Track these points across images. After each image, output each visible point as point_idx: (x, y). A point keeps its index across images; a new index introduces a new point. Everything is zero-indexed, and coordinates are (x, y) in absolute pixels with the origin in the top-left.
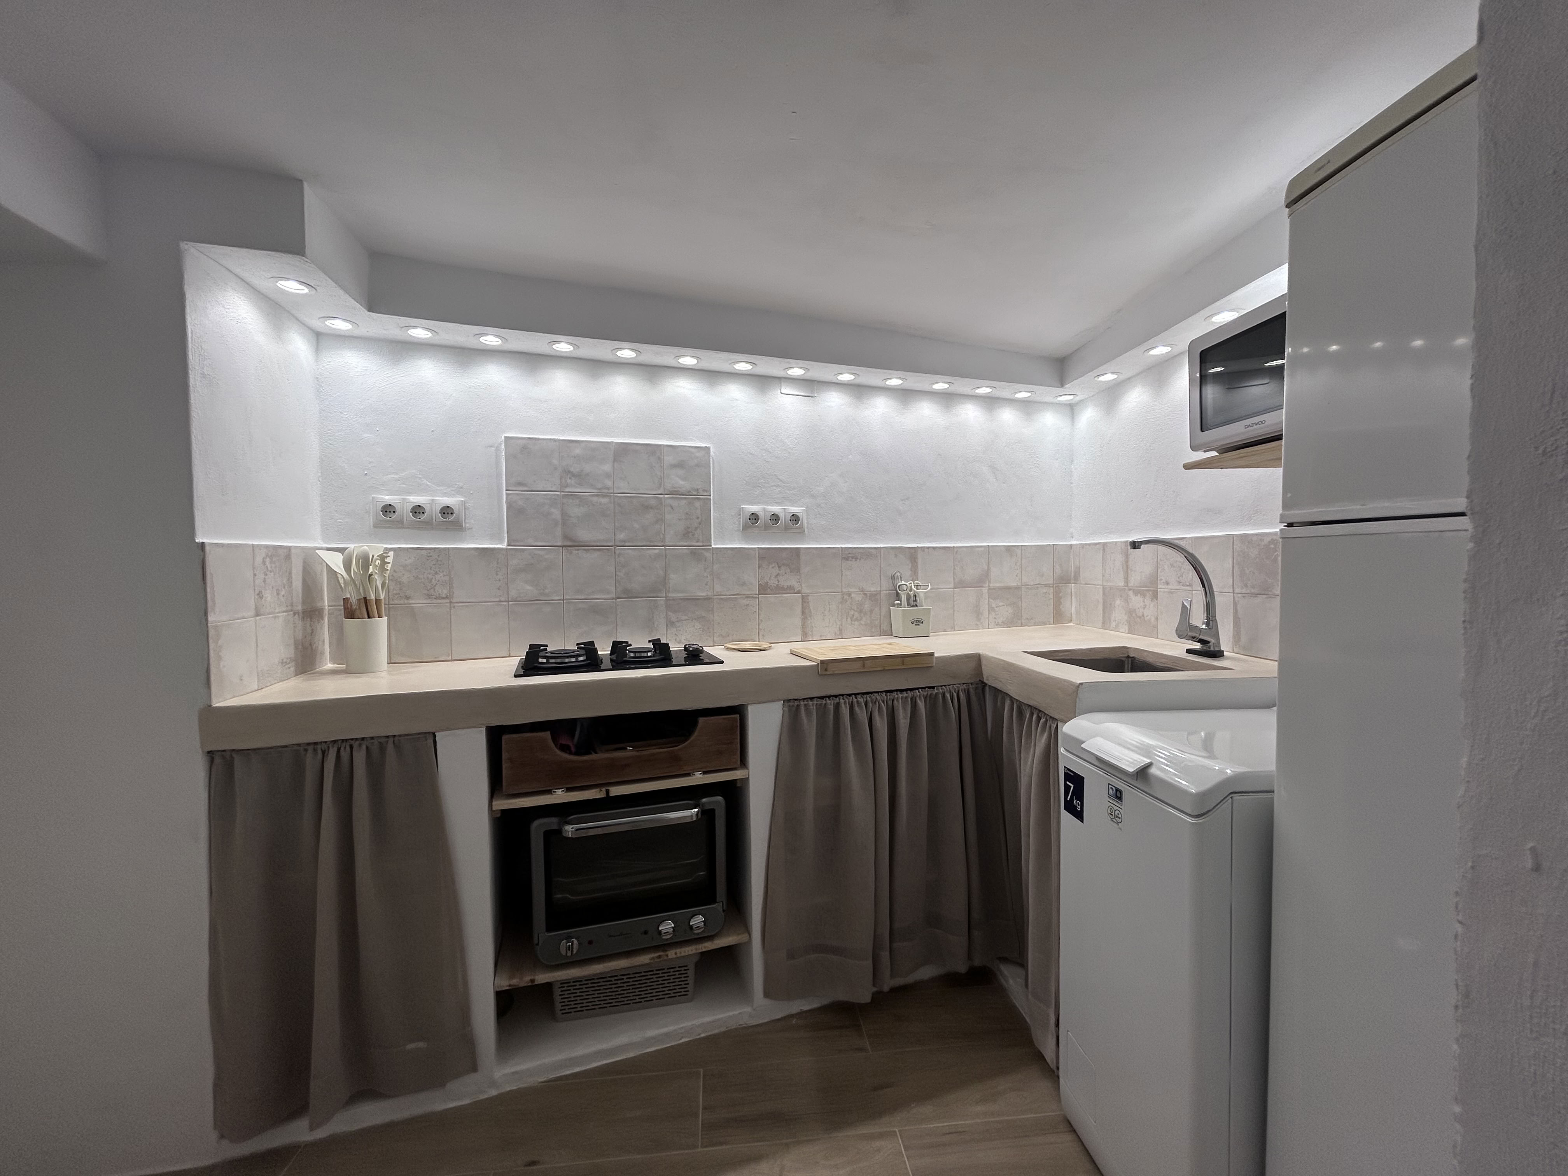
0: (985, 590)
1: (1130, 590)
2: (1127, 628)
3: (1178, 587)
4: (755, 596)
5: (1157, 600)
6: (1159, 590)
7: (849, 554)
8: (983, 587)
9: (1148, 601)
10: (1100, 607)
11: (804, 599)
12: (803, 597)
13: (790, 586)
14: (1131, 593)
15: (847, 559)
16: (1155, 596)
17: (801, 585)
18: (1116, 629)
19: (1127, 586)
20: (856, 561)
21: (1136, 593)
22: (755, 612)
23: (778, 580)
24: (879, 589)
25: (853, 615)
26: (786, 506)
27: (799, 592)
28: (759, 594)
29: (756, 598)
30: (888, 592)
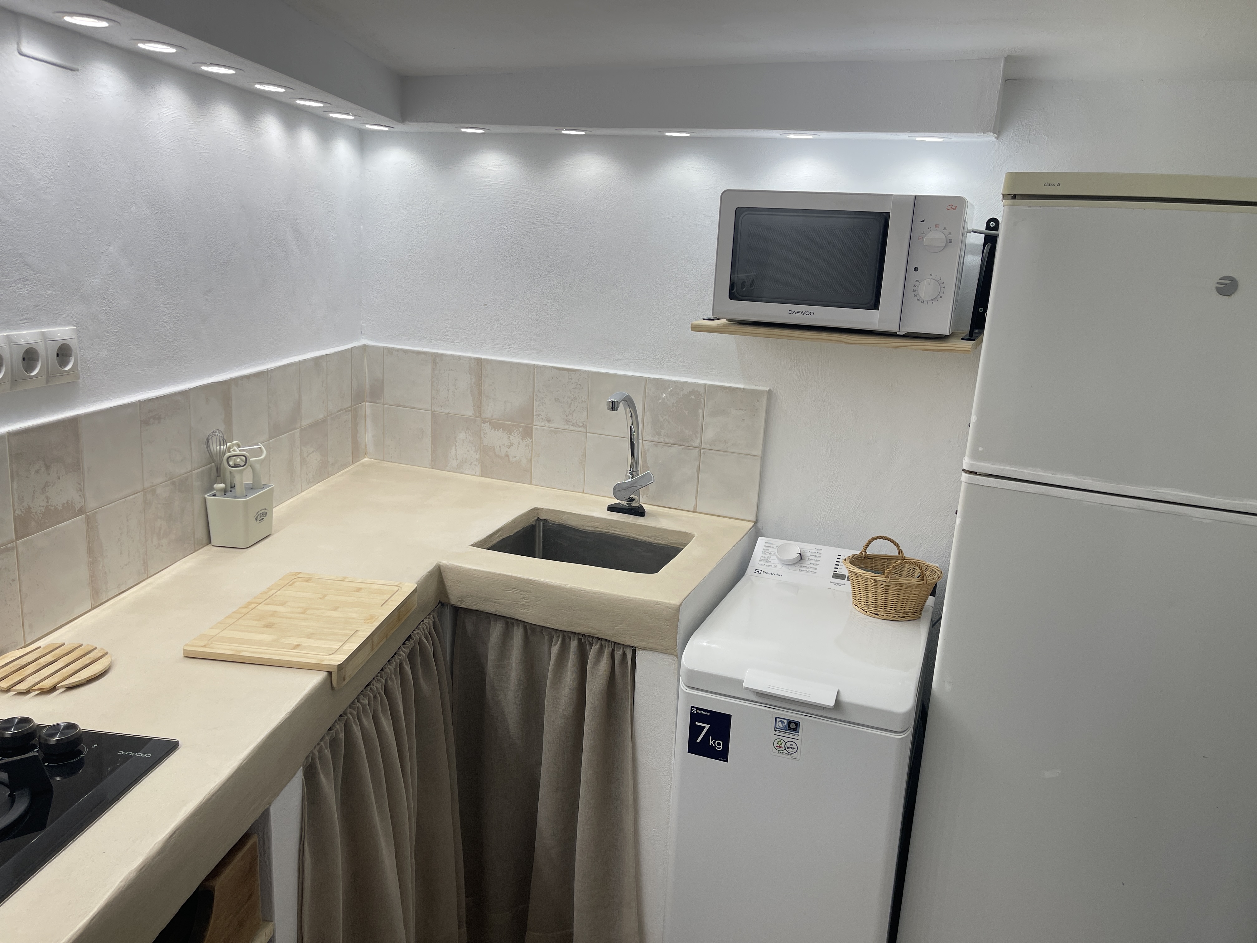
0: (297, 432)
1: (485, 422)
2: (478, 469)
3: (566, 427)
4: (9, 545)
5: (531, 438)
6: (534, 427)
7: (150, 411)
8: (295, 429)
9: (516, 438)
10: (428, 440)
11: (91, 523)
12: (88, 520)
13: (67, 503)
14: (486, 426)
15: (146, 422)
16: (528, 433)
17: (84, 495)
18: (458, 469)
19: (480, 416)
20: (159, 422)
21: (495, 425)
22: (13, 580)
23: (47, 498)
24: (189, 468)
25: (160, 529)
26: (43, 325)
27: (81, 511)
28: (17, 538)
29: (13, 548)
30: (200, 470)
